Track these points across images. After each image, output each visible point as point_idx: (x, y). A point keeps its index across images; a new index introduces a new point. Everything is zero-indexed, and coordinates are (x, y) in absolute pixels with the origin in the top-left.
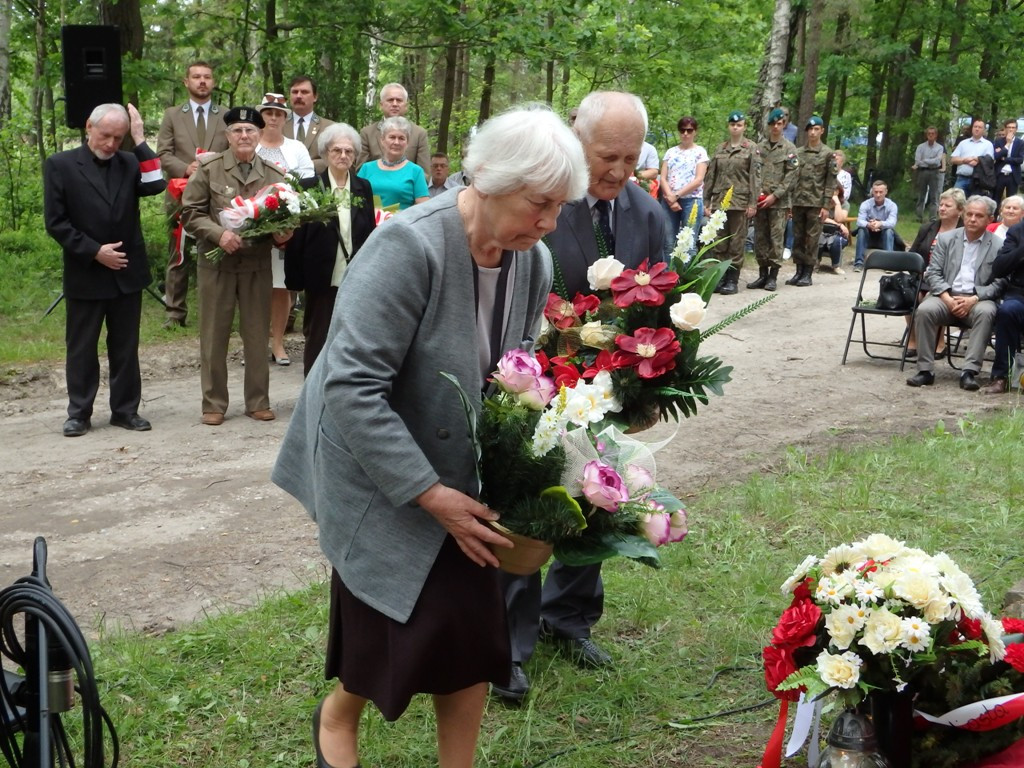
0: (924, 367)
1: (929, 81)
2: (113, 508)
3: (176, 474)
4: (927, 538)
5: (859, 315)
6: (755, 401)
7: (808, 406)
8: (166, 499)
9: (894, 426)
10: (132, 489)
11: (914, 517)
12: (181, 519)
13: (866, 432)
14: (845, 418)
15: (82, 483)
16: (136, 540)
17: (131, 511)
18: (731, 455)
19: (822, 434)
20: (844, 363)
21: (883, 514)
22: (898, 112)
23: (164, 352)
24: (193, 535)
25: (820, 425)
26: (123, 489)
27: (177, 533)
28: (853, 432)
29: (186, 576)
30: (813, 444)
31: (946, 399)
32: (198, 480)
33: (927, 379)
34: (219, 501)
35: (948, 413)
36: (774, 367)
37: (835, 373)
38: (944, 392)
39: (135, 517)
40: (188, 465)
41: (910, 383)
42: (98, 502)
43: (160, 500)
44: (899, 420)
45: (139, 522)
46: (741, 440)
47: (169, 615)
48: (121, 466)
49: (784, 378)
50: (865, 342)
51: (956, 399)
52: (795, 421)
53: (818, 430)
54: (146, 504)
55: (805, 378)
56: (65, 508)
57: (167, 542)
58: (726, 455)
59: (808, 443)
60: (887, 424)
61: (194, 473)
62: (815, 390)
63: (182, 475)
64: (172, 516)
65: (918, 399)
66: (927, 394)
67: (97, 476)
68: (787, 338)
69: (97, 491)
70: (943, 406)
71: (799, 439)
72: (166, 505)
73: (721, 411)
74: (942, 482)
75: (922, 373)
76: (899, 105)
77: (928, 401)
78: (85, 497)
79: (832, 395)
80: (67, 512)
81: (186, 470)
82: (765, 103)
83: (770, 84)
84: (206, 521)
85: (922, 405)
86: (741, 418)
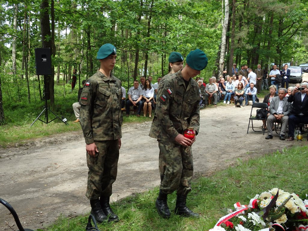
0: (270, 134)
1: (263, 55)
2: (56, 181)
3: (72, 170)
4: (279, 184)
5: (251, 120)
6: (225, 145)
7: (240, 145)
8: (70, 178)
9: (264, 151)
10: (60, 175)
11: (274, 177)
12: (75, 183)
13: (257, 153)
14: (250, 149)
15: (46, 173)
16: (63, 190)
17: (61, 181)
18: (221, 160)
19: (244, 154)
20: (248, 133)
21: (266, 177)
22: (255, 63)
23: (64, 135)
24: (79, 188)
25: (244, 151)
26: (58, 175)
27: (74, 187)
28: (253, 153)
29: (78, 200)
30: (243, 157)
31: (277, 143)
32: (78, 172)
33: (271, 137)
34: (84, 178)
35: (278, 147)
36: (229, 135)
37: (245, 136)
38: (276, 141)
39: (62, 183)
40: (75, 167)
41: (266, 138)
42: (51, 179)
43: (68, 178)
44: (265, 149)
45: (64, 184)
46: (223, 156)
47: (75, 211)
48: (56, 168)
49: (232, 138)
50: (253, 127)
51: (280, 143)
52: (237, 150)
53: (244, 152)
54: (65, 179)
55: (238, 138)
56: (43, 181)
57: (72, 190)
58: (219, 160)
59: (242, 157)
60: (262, 150)
61: (77, 170)
62: (241, 141)
63: (73, 170)
64: (72, 182)
65: (269, 143)
66: (271, 141)
67: (50, 171)
68: (231, 126)
69: (51, 176)
70: (276, 145)
71: (238, 155)
72: (70, 179)
73: (216, 148)
74: (281, 167)
75: (269, 136)
76: (255, 61)
77: (272, 143)
78: (48, 178)
79: (246, 142)
80: (43, 182)
81: (74, 169)
82: (220, 62)
83: (221, 57)
84: (82, 184)
85: (270, 145)
86: (222, 150)
